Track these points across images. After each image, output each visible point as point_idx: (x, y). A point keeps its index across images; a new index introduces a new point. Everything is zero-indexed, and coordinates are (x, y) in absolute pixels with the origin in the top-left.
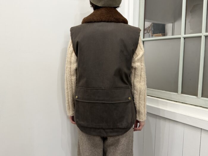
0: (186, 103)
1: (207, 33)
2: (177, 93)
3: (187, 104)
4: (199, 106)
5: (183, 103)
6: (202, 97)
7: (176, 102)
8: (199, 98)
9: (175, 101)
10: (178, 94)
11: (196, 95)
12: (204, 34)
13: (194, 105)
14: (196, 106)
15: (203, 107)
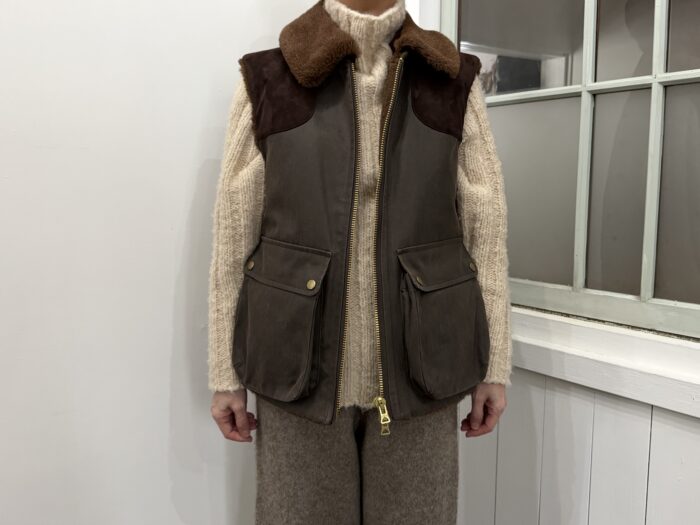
0: (599, 321)
1: (669, 74)
2: (572, 285)
3: (603, 322)
4: (644, 329)
5: (589, 319)
6: (654, 297)
7: (568, 315)
8: (645, 302)
9: (562, 314)
10: (573, 290)
11: (635, 290)
12: (659, 76)
13: (629, 326)
14: (633, 327)
15: (659, 332)
